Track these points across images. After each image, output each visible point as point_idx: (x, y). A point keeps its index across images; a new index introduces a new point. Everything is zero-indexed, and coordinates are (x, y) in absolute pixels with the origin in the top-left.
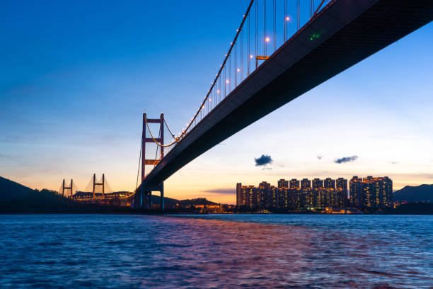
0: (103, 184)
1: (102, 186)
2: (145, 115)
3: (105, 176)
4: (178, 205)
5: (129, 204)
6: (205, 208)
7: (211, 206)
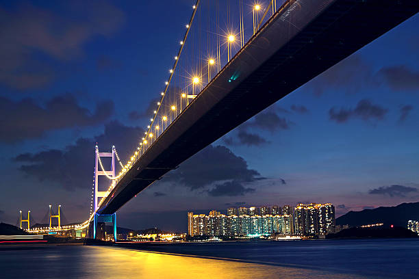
4: (131, 234)
5: (84, 235)
6: (158, 237)
7: (163, 236)
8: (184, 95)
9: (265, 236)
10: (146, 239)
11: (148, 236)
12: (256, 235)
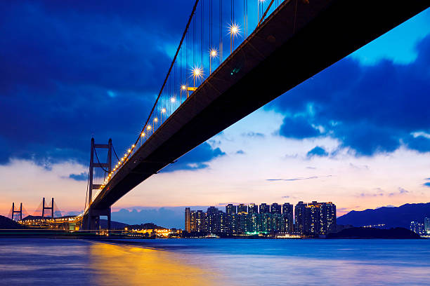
0: (52, 208)
1: (51, 210)
2: (93, 140)
3: (54, 200)
4: (126, 229)
5: (77, 229)
6: (154, 232)
7: (159, 231)
8: (184, 87)
9: (264, 234)
10: (142, 234)
11: (145, 231)
12: (255, 233)
